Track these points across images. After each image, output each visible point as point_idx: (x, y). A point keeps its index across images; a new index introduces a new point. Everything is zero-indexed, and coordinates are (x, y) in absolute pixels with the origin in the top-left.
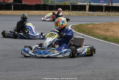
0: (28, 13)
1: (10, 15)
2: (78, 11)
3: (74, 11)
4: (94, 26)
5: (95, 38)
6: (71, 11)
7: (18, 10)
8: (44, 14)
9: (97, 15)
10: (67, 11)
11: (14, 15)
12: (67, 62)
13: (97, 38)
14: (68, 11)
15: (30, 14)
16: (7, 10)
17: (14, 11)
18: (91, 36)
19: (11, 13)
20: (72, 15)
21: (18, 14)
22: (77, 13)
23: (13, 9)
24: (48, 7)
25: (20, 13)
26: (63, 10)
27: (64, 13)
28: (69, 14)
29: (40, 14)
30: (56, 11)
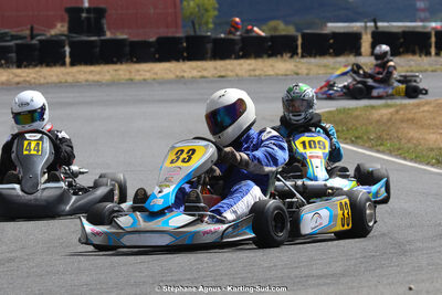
0: (130, 72)
1: (61, 85)
2: (330, 55)
3: (315, 56)
4: (397, 112)
5: (405, 159)
6: (303, 56)
7: (92, 63)
8: (195, 73)
9: (407, 68)
10: (286, 56)
11: (75, 85)
13: (411, 160)
14: (291, 57)
15: (138, 77)
16: (48, 65)
17: (75, 69)
18: (390, 153)
19: (63, 78)
20: (307, 74)
21: (91, 77)
22: (325, 66)
23: (68, 60)
24: (209, 46)
25: (99, 73)
26: (270, 56)
27: (272, 66)
28: (294, 68)
29: (178, 73)
30: (242, 61)
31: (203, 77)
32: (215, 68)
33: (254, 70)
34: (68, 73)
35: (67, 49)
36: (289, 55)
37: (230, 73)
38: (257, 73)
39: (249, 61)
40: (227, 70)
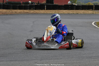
0: (58, 12)
1: (44, 14)
3: (97, 10)
6: (94, 10)
7: (50, 10)
8: (72, 13)
10: (91, 10)
11: (47, 14)
12: (91, 52)
15: (60, 13)
16: (41, 10)
17: (47, 11)
21: (50, 13)
23: (46, 9)
24: (75, 7)
25: (52, 12)
26: (88, 10)
27: (88, 12)
28: (92, 12)
29: (68, 12)
30: (81, 10)
31: (73, 13)
32: (76, 12)
33: (84, 12)
34: (45, 11)
35: (46, 6)
36: (92, 10)
37: (79, 13)
38: (85, 13)
39: (83, 10)
40: (78, 12)
